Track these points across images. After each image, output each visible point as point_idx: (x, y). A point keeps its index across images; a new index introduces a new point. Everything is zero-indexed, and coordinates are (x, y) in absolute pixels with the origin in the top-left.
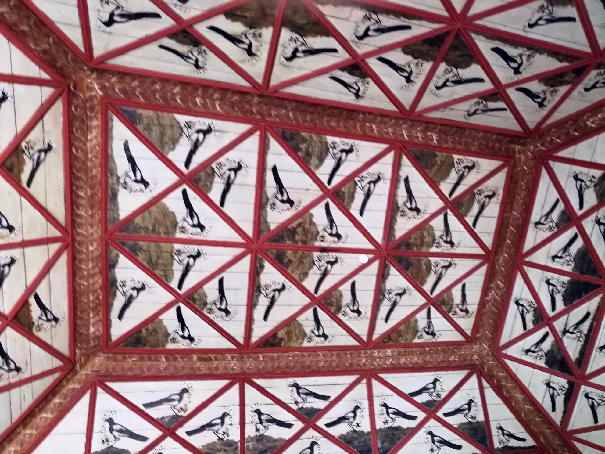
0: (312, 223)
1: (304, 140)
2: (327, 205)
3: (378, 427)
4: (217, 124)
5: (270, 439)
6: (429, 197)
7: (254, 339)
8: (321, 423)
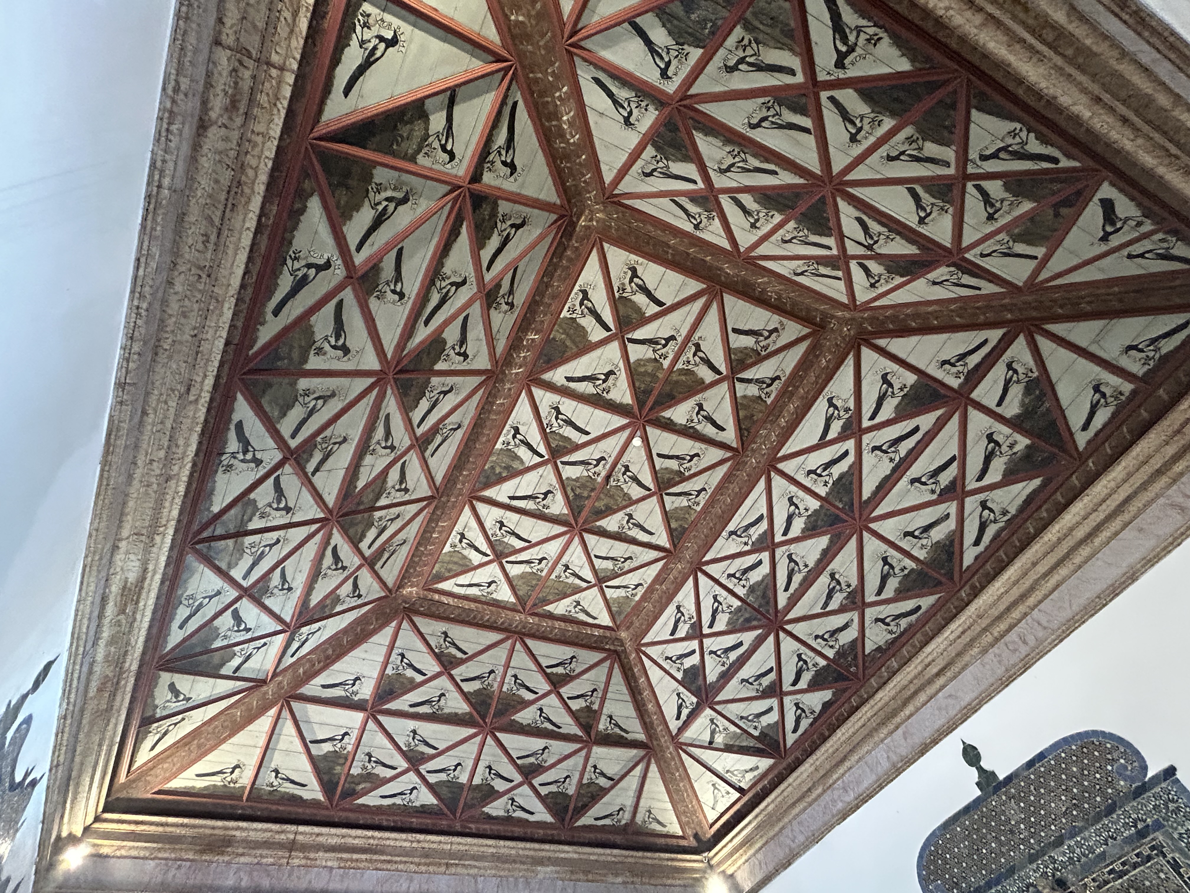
0: (577, 480)
1: (493, 468)
2: (563, 463)
3: (823, 494)
4: (458, 528)
5: (758, 584)
6: (600, 358)
7: (667, 546)
8: (778, 538)
